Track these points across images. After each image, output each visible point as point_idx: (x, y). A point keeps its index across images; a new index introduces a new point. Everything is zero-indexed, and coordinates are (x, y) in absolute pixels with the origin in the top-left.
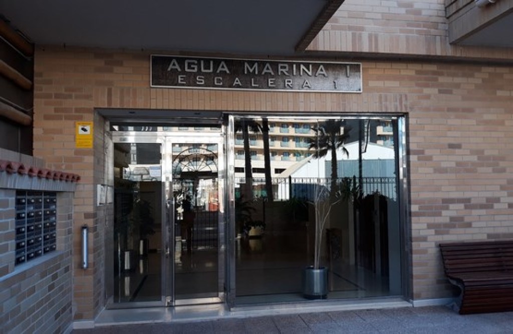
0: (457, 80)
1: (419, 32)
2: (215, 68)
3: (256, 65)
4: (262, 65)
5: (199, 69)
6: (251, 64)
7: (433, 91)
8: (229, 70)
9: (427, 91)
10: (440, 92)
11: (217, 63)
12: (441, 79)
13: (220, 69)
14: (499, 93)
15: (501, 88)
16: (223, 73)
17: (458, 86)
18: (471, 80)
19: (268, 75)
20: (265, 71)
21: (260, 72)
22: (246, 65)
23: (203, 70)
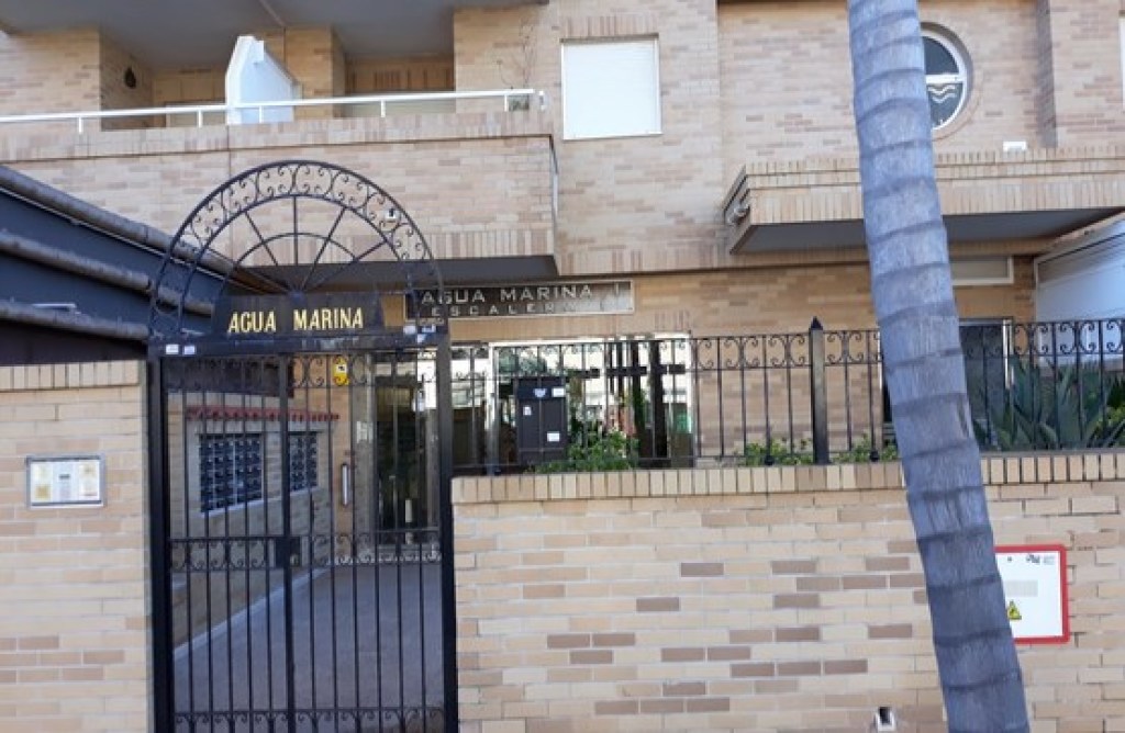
0: (752, 288)
1: (691, 244)
2: (470, 297)
3: (513, 292)
4: (520, 290)
5: (454, 300)
6: (508, 290)
7: (722, 304)
8: (486, 297)
9: (714, 304)
10: (732, 304)
11: (472, 292)
12: (733, 290)
13: (475, 298)
14: (811, 300)
15: (814, 293)
16: (479, 302)
17: (754, 295)
18: (772, 287)
19: (526, 301)
20: (524, 296)
21: (518, 298)
22: (503, 292)
23: (457, 301)
